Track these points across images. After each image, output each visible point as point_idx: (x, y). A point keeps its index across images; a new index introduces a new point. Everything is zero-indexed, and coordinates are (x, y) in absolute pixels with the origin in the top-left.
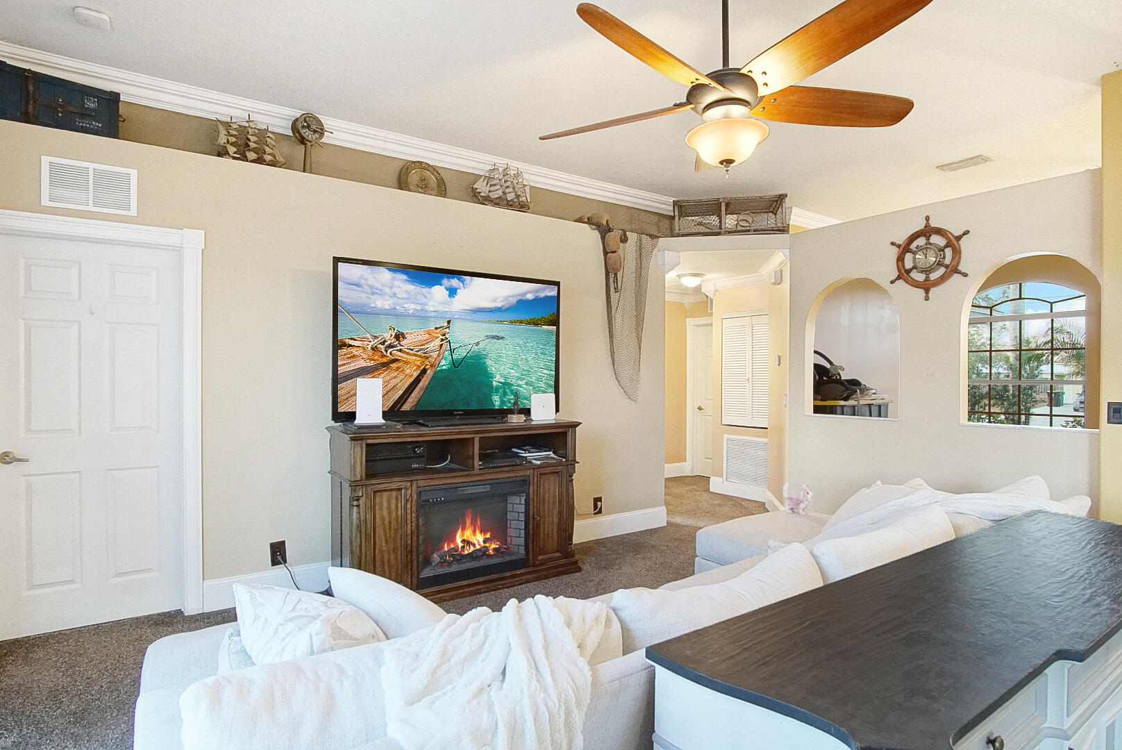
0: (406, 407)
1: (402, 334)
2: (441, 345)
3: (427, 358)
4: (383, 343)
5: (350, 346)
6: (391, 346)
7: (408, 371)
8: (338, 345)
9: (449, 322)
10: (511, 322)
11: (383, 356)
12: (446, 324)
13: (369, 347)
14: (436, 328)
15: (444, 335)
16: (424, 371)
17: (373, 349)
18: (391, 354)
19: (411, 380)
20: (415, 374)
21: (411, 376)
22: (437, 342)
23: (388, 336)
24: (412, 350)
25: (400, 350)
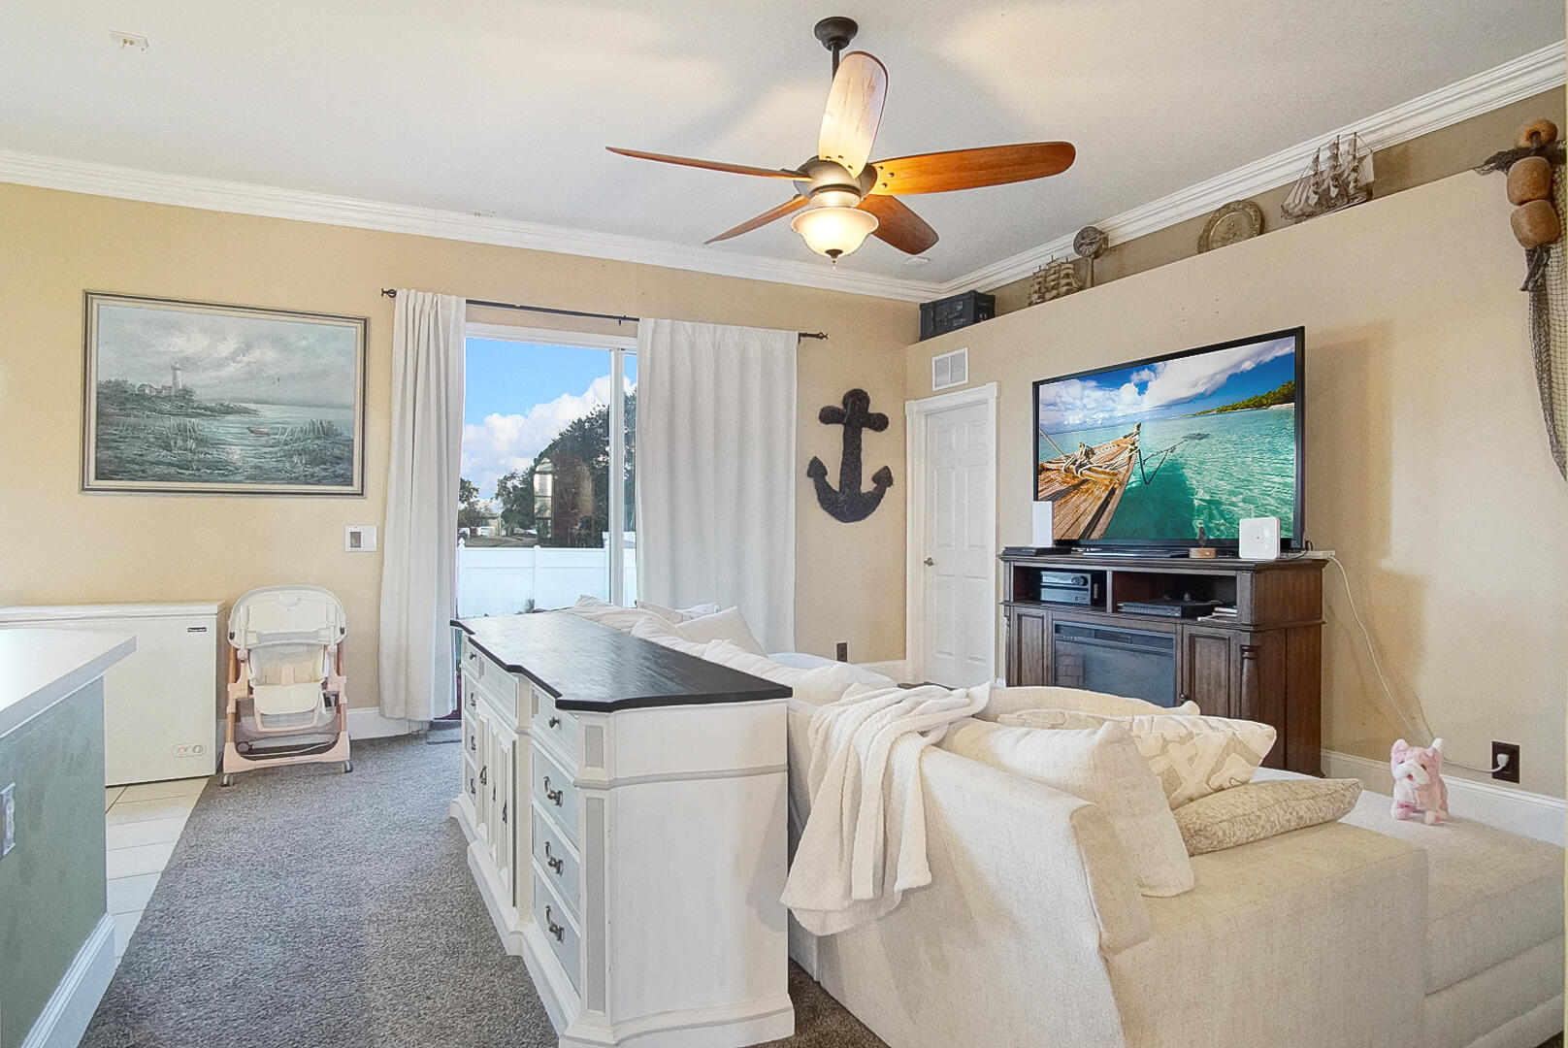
0: (1095, 535)
1: (1092, 449)
2: (1131, 457)
3: (1116, 475)
4: (1074, 464)
5: (1048, 470)
6: (1081, 465)
7: (1097, 493)
8: (1039, 470)
9: (1139, 426)
10: (1220, 411)
11: (1075, 477)
12: (1136, 430)
13: (1063, 469)
14: (1125, 437)
15: (1133, 444)
16: (1113, 491)
17: (1065, 470)
18: (1081, 473)
19: (1100, 502)
20: (1104, 496)
21: (1099, 499)
22: (1126, 454)
23: (1078, 454)
24: (1101, 467)
25: (1089, 469)
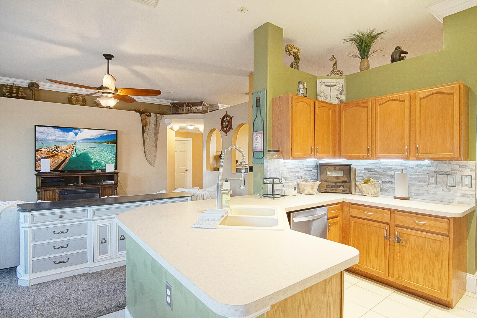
0: (60, 169)
1: (58, 147)
2: (72, 150)
3: (67, 154)
4: (52, 150)
5: (40, 150)
6: (54, 151)
7: (60, 158)
8: (36, 150)
9: (75, 143)
10: (98, 143)
11: (52, 154)
12: (74, 144)
13: (47, 151)
14: (71, 145)
15: (73, 147)
16: (66, 158)
17: (48, 151)
18: (54, 153)
19: (62, 161)
20: (63, 159)
21: (62, 159)
22: (71, 149)
23: (54, 147)
24: (62, 152)
25: (58, 152)
